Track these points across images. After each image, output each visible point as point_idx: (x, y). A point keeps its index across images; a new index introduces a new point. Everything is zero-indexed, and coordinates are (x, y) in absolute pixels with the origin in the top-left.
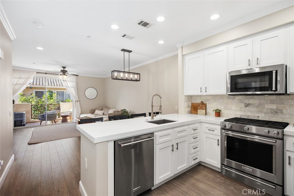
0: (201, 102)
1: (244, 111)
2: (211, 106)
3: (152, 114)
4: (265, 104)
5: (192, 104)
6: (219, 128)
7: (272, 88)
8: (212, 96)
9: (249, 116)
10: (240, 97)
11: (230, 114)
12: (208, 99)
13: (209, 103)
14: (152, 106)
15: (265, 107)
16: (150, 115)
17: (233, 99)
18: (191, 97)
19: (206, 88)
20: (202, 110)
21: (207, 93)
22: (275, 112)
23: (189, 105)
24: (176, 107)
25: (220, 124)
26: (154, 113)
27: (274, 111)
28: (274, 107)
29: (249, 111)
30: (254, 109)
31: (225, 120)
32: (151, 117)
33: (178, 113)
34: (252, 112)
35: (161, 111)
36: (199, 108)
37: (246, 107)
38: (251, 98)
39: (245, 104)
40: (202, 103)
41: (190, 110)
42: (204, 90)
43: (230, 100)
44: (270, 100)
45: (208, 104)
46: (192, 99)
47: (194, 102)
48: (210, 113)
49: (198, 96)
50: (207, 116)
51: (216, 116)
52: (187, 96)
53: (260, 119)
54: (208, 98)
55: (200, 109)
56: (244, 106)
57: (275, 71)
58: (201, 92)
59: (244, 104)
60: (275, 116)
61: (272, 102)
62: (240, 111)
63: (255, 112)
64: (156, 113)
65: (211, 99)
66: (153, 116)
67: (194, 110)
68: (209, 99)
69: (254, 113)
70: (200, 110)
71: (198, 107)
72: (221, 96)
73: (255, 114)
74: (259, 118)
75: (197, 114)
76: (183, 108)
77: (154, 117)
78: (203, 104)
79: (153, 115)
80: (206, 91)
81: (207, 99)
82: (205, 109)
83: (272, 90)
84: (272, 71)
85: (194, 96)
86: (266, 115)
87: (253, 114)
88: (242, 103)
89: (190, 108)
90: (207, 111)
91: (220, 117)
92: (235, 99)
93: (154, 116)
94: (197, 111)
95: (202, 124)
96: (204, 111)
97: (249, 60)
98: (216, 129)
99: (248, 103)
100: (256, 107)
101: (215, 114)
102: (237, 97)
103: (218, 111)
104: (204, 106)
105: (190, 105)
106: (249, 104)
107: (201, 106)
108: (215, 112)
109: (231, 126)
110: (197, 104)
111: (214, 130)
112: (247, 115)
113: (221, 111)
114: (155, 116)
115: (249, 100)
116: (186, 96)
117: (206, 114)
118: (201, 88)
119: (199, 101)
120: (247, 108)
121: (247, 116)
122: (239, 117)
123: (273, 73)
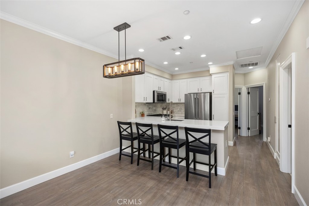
19: (146, 98)
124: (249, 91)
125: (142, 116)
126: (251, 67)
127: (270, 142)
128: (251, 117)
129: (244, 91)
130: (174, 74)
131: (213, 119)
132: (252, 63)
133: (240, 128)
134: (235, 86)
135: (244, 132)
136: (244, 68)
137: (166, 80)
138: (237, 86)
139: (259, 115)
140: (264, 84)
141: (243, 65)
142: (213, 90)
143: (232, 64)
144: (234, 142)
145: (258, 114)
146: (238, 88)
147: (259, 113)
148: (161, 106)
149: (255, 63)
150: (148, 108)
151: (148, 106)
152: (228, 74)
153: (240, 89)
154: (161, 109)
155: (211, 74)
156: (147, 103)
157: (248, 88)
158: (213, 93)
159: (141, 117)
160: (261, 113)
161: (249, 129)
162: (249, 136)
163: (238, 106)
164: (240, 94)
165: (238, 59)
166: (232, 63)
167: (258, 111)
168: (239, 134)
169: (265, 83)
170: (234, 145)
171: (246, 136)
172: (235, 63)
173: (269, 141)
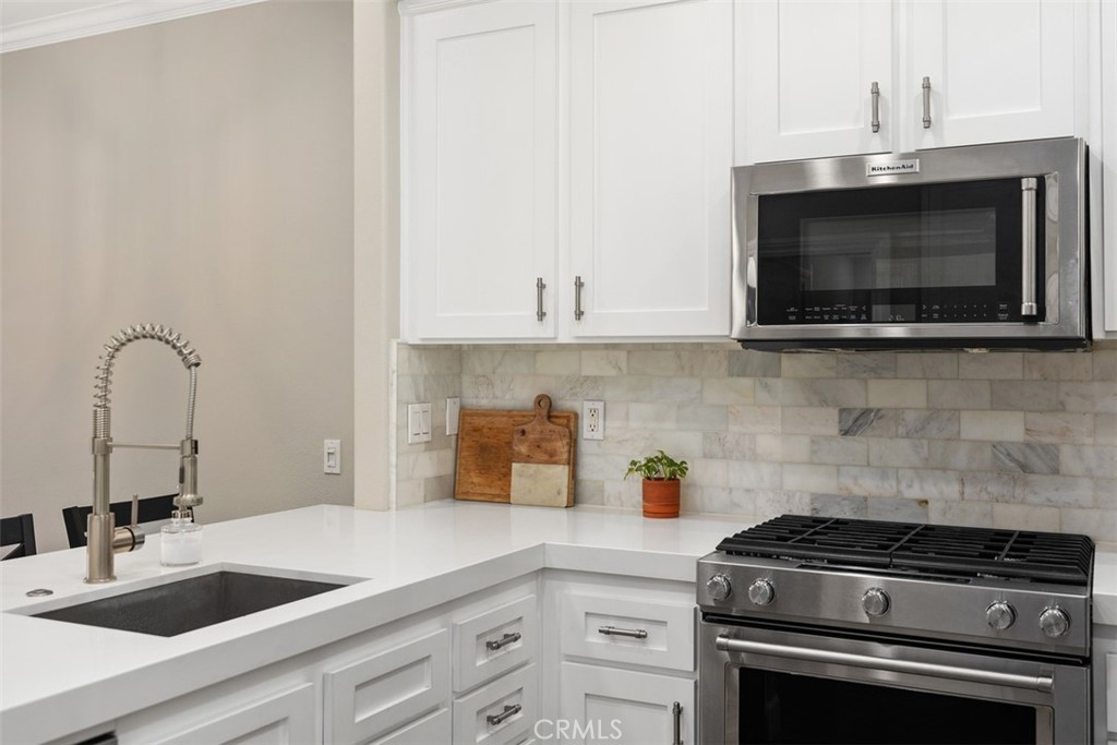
0: (540, 400)
1: (838, 467)
2: (609, 432)
3: (95, 526)
4: (965, 416)
5: (465, 414)
6: (682, 608)
7: (1021, 303)
8: (623, 355)
9: (865, 499)
10: (810, 361)
11: (748, 491)
12: (587, 378)
13: (599, 406)
14: (104, 450)
15: (963, 435)
16: (77, 539)
17: (765, 376)
18: (460, 361)
19: (579, 284)
20: (543, 467)
21: (591, 329)
22: (1019, 466)
23: (437, 430)
24: (332, 444)
25: (694, 580)
26: (121, 513)
27: (1013, 460)
28: (1009, 429)
29: (868, 465)
30: (899, 450)
31: (726, 540)
32: (82, 552)
33: (347, 499)
34: (883, 472)
35: (189, 497)
36: (523, 449)
37: (845, 433)
38: (876, 372)
39: (842, 411)
40: (546, 408)
41: (448, 469)
42: (561, 298)
43: (746, 382)
44: (991, 381)
45: (593, 412)
46: (466, 380)
47: (482, 399)
48: (601, 490)
49: (511, 350)
50: (585, 516)
51: (647, 513)
52: (424, 350)
53: (935, 519)
54: (591, 367)
55: (528, 459)
56: (834, 430)
57: (1033, 183)
58: (541, 315)
59: (835, 413)
60: (1018, 491)
61: (1000, 399)
62: (811, 463)
63: (901, 472)
64: (141, 503)
65: (612, 372)
66: (109, 549)
67: (484, 470)
68: (595, 380)
69: (898, 482)
70: (532, 468)
71: (509, 444)
72: (685, 355)
73: (903, 486)
74: (927, 515)
75: (504, 498)
76: (393, 459)
77: (121, 559)
78: (549, 417)
79: (107, 536)
80: (579, 314)
81: (585, 372)
82: (565, 456)
83: (1015, 315)
84: (1017, 181)
85: (478, 349)
86: (968, 490)
87: (894, 483)
88: (824, 403)
89: (449, 455)
90: (586, 474)
91: (674, 514)
92: (778, 376)
93: (120, 545)
94: (507, 475)
95: (552, 584)
96: (560, 473)
97: (876, 92)
98: (664, 623)
99: (857, 402)
100: (908, 436)
101: (645, 498)
102: (790, 363)
103: (664, 472)
104: (562, 437)
105: (451, 427)
106: (866, 412)
107: (535, 429)
108: (639, 477)
109: (772, 590)
110: (509, 413)
111: (642, 627)
112: (857, 491)
113: (682, 468)
114: (135, 542)
115: (865, 381)
116: (414, 347)
117: (574, 500)
118: (541, 286)
119: (517, 394)
120: (855, 444)
121: (851, 498)
122: (807, 513)
123: (1025, 194)
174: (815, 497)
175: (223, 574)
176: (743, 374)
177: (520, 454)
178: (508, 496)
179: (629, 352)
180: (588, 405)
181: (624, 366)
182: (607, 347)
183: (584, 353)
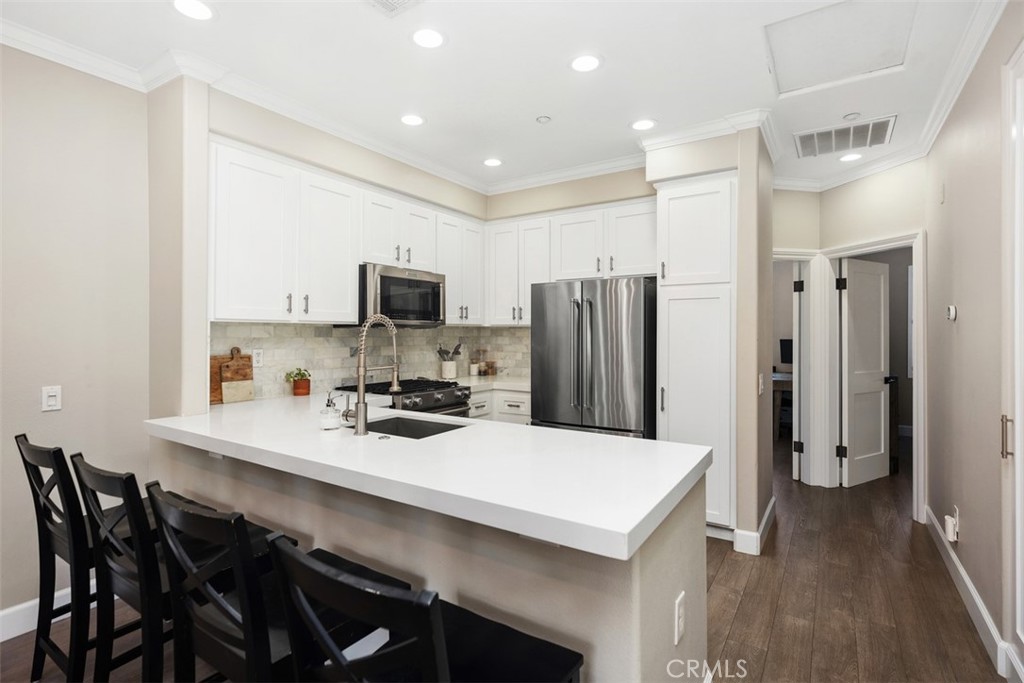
0: (233, 350)
2: (266, 363)
8: (271, 328)
12: (254, 339)
13: (261, 351)
17: (326, 336)
20: (240, 383)
36: (229, 375)
37: (351, 356)
39: (351, 348)
40: (236, 354)
43: (321, 339)
45: (258, 354)
55: (232, 379)
56: (348, 355)
58: (290, 310)
59: (349, 349)
62: (342, 368)
65: (267, 336)
68: (259, 339)
70: (231, 384)
71: (221, 372)
75: (219, 401)
81: (253, 336)
82: (251, 375)
88: (346, 346)
90: (255, 383)
91: (309, 393)
92: (331, 336)
94: (221, 388)
96: (250, 383)
97: (398, 249)
101: (296, 388)
106: (356, 348)
107: (233, 365)
110: (215, 358)
113: (310, 376)
115: (357, 337)
124: (845, 275)
125: (295, 394)
126: (851, 156)
127: (955, 544)
128: (856, 397)
129: (820, 277)
130: (492, 191)
131: (663, 409)
132: (860, 122)
133: (800, 447)
134: (774, 249)
135: (818, 468)
136: (819, 156)
137: (445, 217)
138: (781, 250)
139: (888, 385)
140: (914, 236)
141: (811, 137)
142: (663, 265)
143: (756, 125)
144: (761, 537)
145: (887, 380)
146: (791, 262)
147: (888, 376)
148: (431, 342)
149: (875, 125)
150: (346, 352)
151: (343, 341)
152: (735, 180)
153: (800, 263)
154: (432, 356)
155: (651, 184)
156: (335, 326)
157: (840, 260)
158: (663, 277)
159: (291, 399)
160: (896, 378)
161: (841, 452)
162: (845, 485)
163: (791, 341)
164: (799, 286)
165: (783, 96)
166: (751, 119)
167: (884, 369)
168: (795, 476)
169: (920, 232)
170: (763, 552)
171: (827, 486)
172: (767, 119)
173: (952, 537)
174: (343, 380)
175: (398, 418)
176: (319, 336)
177: (227, 377)
178: (222, 400)
179: (275, 327)
180: (255, 351)
181: (272, 333)
182: (265, 324)
183: (254, 327)
